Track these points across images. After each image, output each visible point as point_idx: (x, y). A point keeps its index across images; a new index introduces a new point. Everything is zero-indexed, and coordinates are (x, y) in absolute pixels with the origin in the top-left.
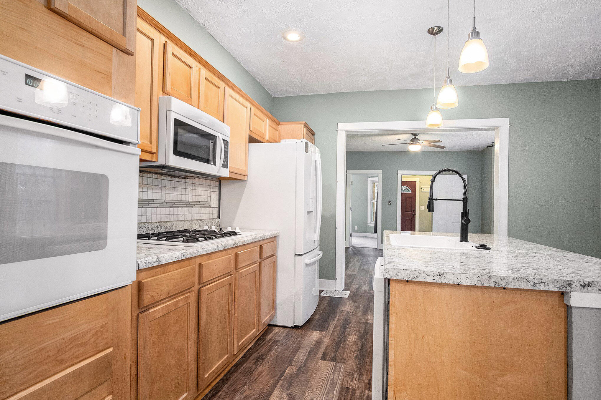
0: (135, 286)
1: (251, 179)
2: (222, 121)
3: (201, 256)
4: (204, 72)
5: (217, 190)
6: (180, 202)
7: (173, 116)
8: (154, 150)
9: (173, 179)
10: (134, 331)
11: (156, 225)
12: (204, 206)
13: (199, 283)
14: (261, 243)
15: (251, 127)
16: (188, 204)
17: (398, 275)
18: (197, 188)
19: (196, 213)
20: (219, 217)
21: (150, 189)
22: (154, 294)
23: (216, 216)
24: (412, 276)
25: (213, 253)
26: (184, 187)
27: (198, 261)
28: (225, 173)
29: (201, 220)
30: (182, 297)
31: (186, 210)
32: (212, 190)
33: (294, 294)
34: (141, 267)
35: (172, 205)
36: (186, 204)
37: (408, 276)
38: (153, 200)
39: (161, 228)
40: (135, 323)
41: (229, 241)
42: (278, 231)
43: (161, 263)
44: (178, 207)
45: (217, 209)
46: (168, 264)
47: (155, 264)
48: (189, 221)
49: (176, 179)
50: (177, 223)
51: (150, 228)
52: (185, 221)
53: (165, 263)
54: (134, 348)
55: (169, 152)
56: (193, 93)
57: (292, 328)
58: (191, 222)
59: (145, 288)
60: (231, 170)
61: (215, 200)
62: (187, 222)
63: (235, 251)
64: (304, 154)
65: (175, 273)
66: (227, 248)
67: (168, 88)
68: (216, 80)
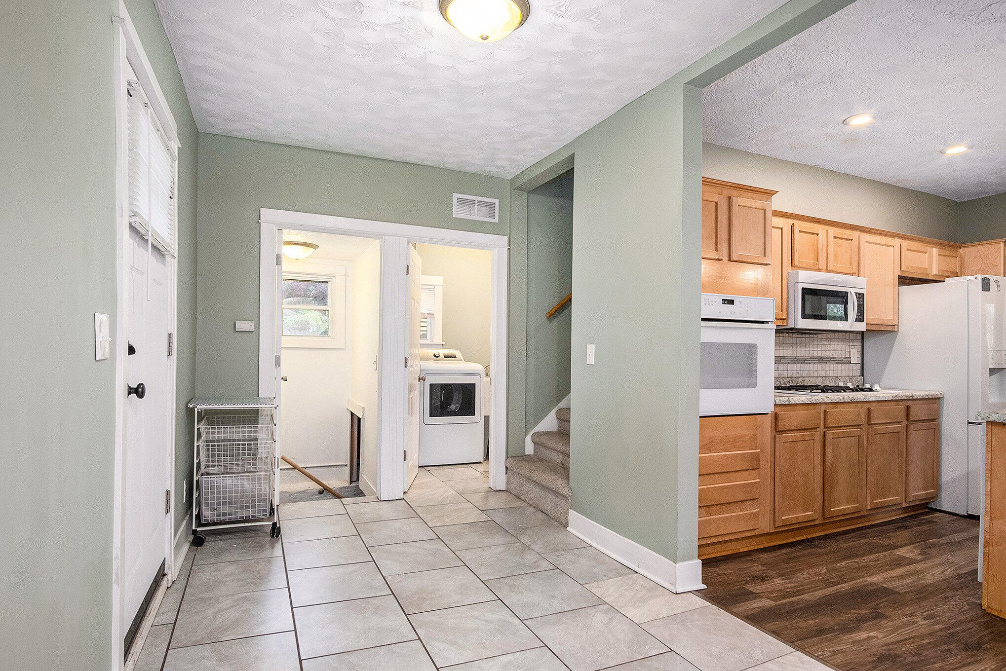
0: (773, 415)
1: (903, 329)
2: (857, 274)
3: (826, 403)
4: (833, 231)
5: (860, 344)
6: (813, 358)
7: (800, 286)
8: (785, 317)
9: (804, 336)
10: (773, 446)
11: (787, 379)
12: (841, 362)
13: (825, 427)
14: (909, 403)
15: (903, 266)
16: (821, 360)
17: (989, 418)
18: (832, 343)
19: (830, 370)
20: (863, 376)
21: (782, 347)
22: (786, 424)
23: (858, 373)
24: (1002, 418)
25: (838, 403)
26: (816, 342)
27: (823, 407)
28: (861, 327)
29: (837, 377)
30: (809, 433)
31: (819, 367)
32: (851, 344)
33: (968, 474)
34: (777, 403)
35: (803, 361)
36: (818, 360)
37: (999, 419)
38: (784, 357)
39: (793, 382)
40: (773, 440)
41: (860, 396)
42: (941, 392)
43: (791, 403)
44: (810, 363)
45: (859, 366)
46: (796, 404)
47: (786, 403)
48: (822, 377)
49: (807, 336)
50: (809, 379)
51: (782, 382)
52: (817, 377)
53: (794, 403)
54: (773, 457)
55: (797, 315)
56: (820, 258)
57: (964, 516)
58: (824, 378)
59: (780, 418)
60: (868, 322)
61: (856, 356)
62: (820, 378)
63: (867, 405)
64: (980, 293)
65: (802, 413)
66: (855, 401)
67: (796, 262)
68: (846, 233)
